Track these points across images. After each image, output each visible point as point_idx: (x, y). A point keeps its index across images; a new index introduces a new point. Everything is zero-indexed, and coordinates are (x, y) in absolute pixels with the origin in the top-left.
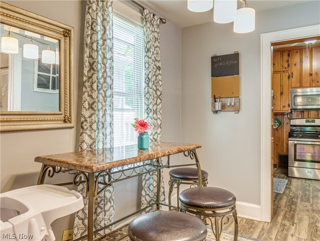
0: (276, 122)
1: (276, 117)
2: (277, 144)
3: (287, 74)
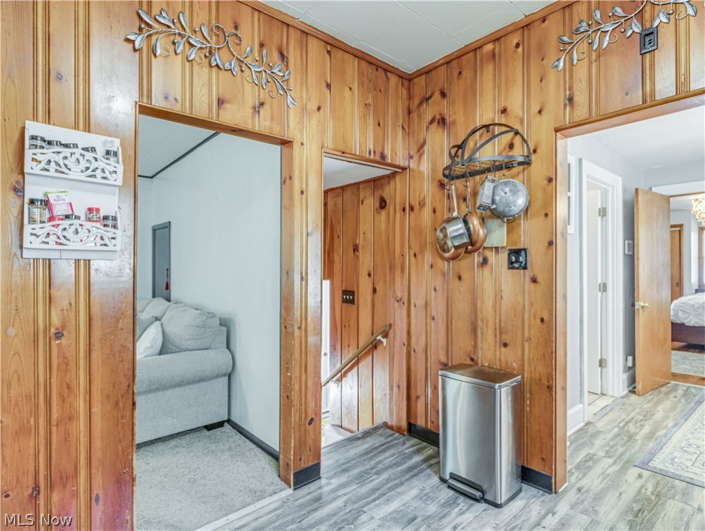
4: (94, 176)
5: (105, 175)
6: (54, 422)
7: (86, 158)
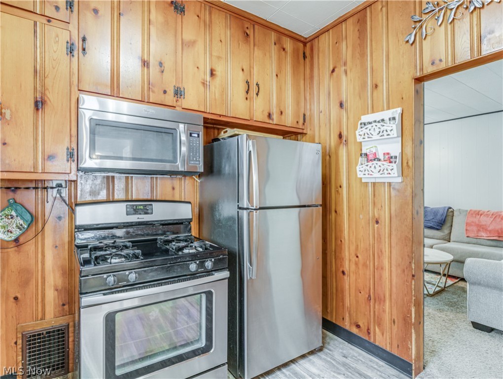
0: (13, 213)
1: (11, 195)
2: (16, 298)
3: (64, 36)
4: (383, 135)
5: (388, 133)
6: (376, 267)
7: (378, 126)
